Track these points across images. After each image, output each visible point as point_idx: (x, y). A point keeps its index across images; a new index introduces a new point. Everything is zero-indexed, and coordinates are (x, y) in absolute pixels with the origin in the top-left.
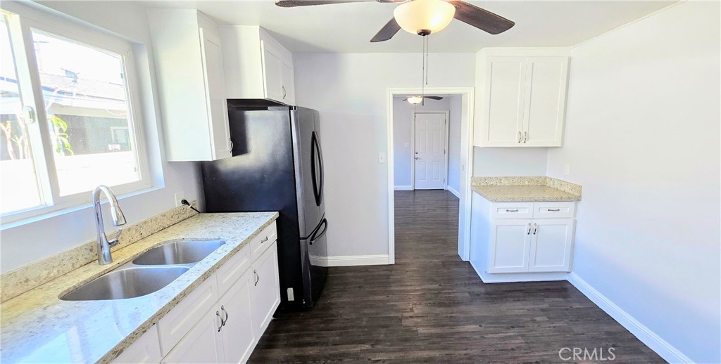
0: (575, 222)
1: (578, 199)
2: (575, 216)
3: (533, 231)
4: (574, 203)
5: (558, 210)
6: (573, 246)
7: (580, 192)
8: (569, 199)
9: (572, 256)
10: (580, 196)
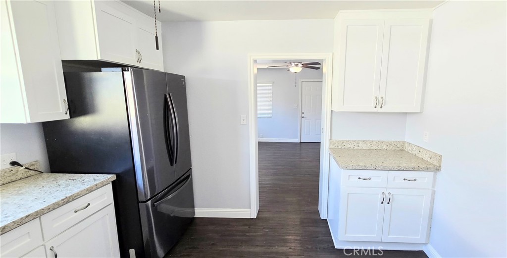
0: (434, 193)
1: (438, 169)
2: (433, 186)
3: (387, 201)
4: (432, 173)
5: (415, 180)
6: (431, 217)
7: (440, 162)
8: (427, 170)
9: (430, 227)
10: (440, 167)
